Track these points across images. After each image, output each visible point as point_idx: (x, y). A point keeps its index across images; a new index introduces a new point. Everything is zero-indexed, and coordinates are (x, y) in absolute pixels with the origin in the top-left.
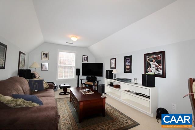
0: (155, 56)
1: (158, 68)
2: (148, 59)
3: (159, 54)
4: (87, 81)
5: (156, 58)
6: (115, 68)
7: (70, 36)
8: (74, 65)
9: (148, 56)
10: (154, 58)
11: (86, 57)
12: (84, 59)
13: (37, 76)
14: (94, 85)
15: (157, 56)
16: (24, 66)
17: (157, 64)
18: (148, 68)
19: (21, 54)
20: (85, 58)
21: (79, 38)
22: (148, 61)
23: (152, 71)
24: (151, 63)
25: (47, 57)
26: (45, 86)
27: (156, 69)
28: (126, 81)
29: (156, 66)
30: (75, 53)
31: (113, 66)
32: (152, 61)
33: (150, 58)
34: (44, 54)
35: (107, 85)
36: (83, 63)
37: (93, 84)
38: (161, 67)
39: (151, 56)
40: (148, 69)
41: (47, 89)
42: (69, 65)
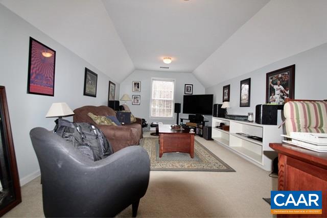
0: (280, 76)
1: (283, 95)
2: (271, 80)
3: (286, 72)
4: (189, 121)
5: (281, 78)
6: (228, 100)
7: (162, 58)
8: (172, 99)
9: (271, 77)
10: (279, 79)
11: (190, 87)
12: (187, 90)
13: (126, 109)
14: (198, 127)
15: (283, 75)
16: (114, 97)
17: (283, 89)
18: (271, 95)
19: (111, 85)
20: (188, 87)
21: (173, 59)
22: (270, 85)
23: (276, 99)
24: (275, 87)
25: (138, 87)
26: (132, 119)
27: (281, 96)
28: (236, 118)
29: (282, 91)
30: (174, 81)
31: (226, 97)
32: (276, 84)
33: (274, 79)
34: (135, 84)
35: (215, 126)
36: (184, 96)
37: (198, 125)
38: (288, 92)
39: (275, 76)
40: (271, 97)
41: (134, 123)
42: (166, 99)
